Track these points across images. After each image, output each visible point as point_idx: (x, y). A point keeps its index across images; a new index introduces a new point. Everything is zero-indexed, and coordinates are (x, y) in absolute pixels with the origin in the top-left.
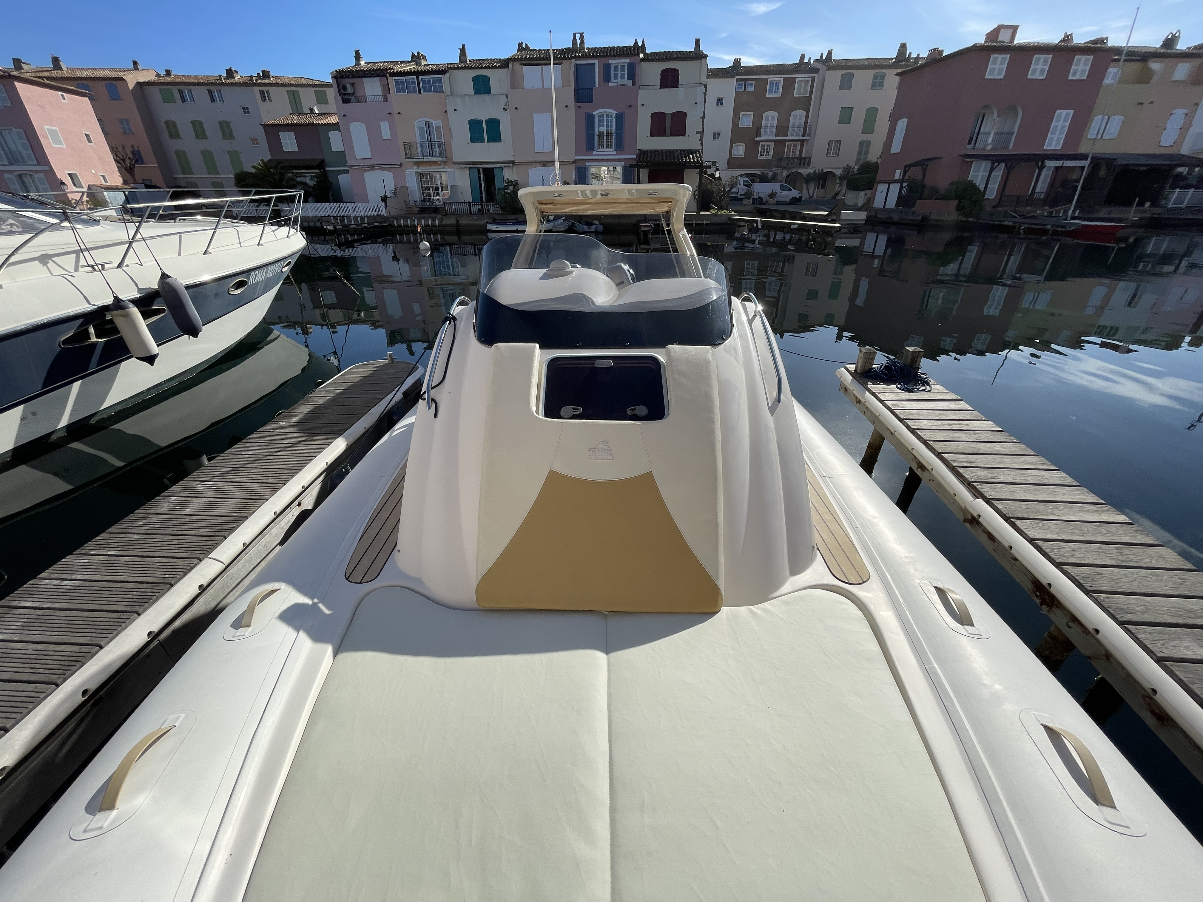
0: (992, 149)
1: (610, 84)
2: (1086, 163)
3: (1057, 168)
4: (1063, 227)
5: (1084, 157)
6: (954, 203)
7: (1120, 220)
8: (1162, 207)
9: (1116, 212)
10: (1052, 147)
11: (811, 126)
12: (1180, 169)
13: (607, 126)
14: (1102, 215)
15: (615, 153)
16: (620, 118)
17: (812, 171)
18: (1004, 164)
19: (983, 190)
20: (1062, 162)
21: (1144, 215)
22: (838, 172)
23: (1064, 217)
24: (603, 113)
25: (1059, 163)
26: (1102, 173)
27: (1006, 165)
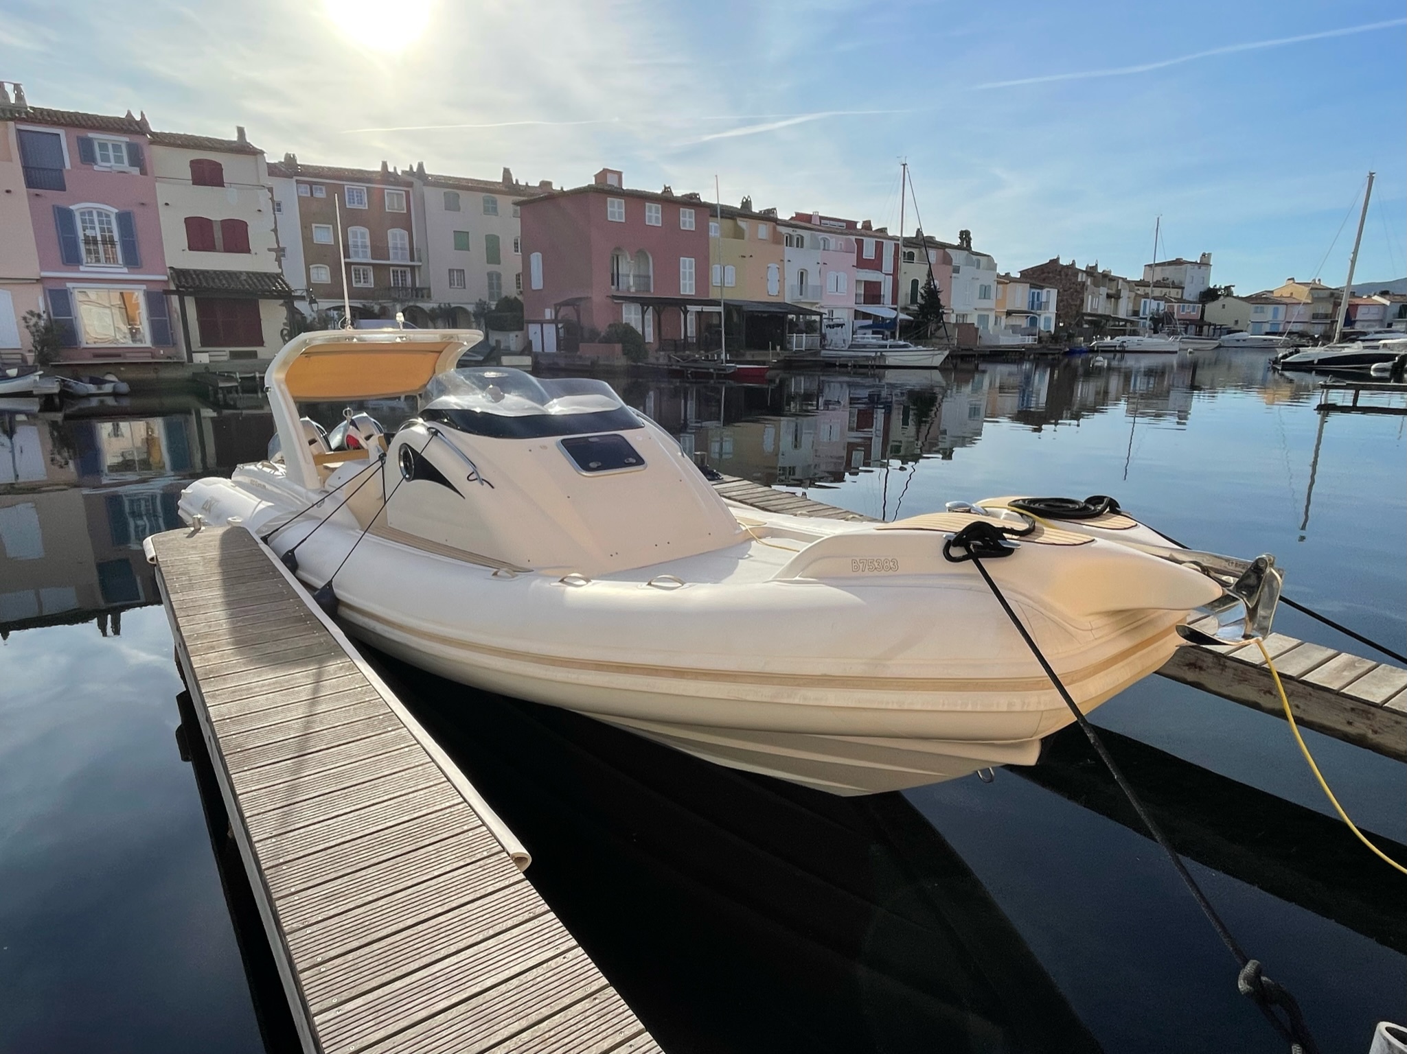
0: (637, 291)
1: (96, 167)
2: (720, 309)
3: (698, 313)
4: (724, 370)
5: (715, 303)
6: (618, 347)
7: (764, 363)
8: (788, 350)
9: (759, 355)
10: (687, 293)
11: (419, 251)
12: (790, 316)
13: (102, 230)
14: (749, 358)
15: (126, 270)
16: (125, 220)
17: (436, 306)
18: (651, 307)
19: (641, 333)
20: (700, 307)
21: (780, 358)
22: (471, 308)
23: (720, 361)
24: (90, 210)
25: (698, 308)
26: (735, 318)
27: (654, 308)
